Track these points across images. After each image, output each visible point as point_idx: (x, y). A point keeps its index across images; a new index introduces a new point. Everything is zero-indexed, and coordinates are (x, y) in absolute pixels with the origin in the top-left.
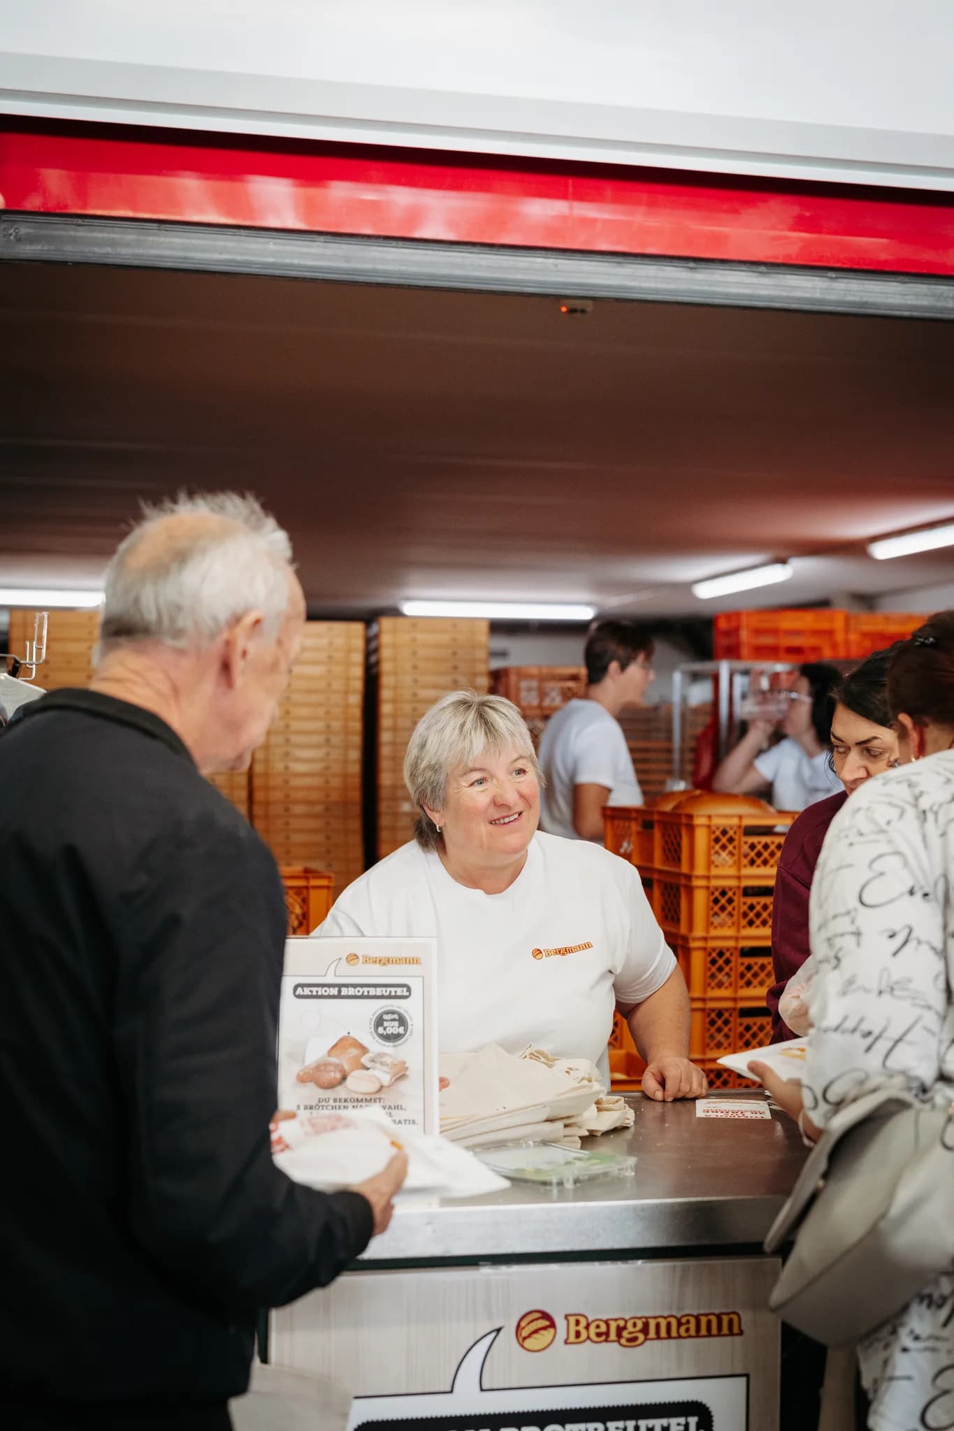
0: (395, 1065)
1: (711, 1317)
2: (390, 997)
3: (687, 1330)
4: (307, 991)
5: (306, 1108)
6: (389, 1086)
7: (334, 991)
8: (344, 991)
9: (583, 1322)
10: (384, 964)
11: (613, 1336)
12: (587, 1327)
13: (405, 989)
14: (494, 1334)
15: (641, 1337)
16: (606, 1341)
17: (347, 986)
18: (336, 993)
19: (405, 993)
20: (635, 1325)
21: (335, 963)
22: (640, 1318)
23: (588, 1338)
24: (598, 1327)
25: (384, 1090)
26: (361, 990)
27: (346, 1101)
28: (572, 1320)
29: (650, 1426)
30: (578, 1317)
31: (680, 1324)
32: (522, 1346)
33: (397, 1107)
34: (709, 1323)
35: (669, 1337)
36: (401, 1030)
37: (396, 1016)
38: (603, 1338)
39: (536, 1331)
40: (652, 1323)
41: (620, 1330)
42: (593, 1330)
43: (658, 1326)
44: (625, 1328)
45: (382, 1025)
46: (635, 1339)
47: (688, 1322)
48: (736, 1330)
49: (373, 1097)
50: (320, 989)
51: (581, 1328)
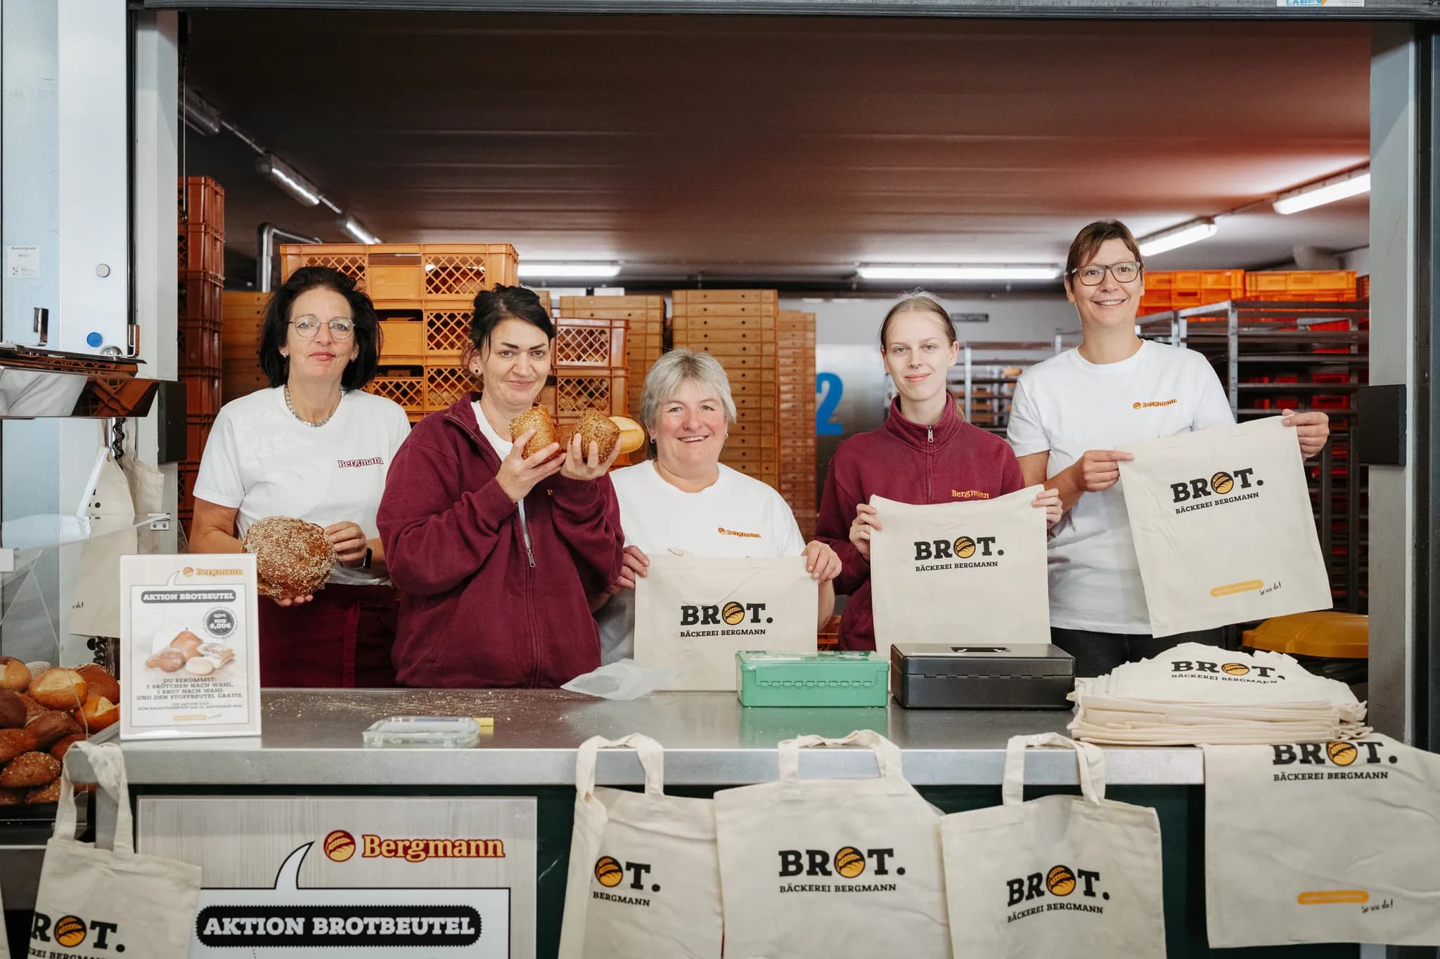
0: (224, 652)
1: (478, 842)
2: (219, 600)
3: (460, 851)
4: (152, 597)
5: (154, 687)
6: (220, 668)
7: (174, 597)
8: (182, 597)
9: (377, 842)
10: (214, 575)
11: (400, 852)
12: (380, 845)
13: (231, 594)
14: (307, 846)
15: (423, 855)
16: (395, 856)
17: (184, 592)
18: (176, 598)
19: (231, 597)
20: (418, 845)
21: (173, 578)
22: (422, 840)
23: (381, 853)
24: (388, 845)
25: (216, 671)
26: (196, 595)
27: (186, 680)
28: (368, 839)
29: (431, 923)
30: (374, 838)
31: (454, 846)
32: (330, 857)
33: (226, 685)
34: (478, 847)
35: (445, 855)
36: (228, 626)
37: (224, 615)
38: (393, 854)
39: (340, 846)
40: (432, 845)
41: (406, 849)
42: (384, 845)
43: (436, 847)
44: (410, 847)
45: (213, 622)
46: (418, 856)
47: (460, 845)
48: (499, 853)
49: (207, 677)
50: (162, 595)
51: (375, 845)
